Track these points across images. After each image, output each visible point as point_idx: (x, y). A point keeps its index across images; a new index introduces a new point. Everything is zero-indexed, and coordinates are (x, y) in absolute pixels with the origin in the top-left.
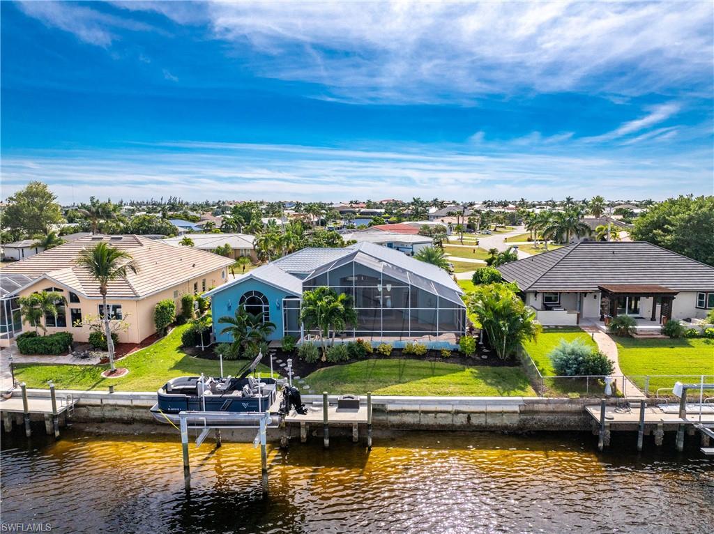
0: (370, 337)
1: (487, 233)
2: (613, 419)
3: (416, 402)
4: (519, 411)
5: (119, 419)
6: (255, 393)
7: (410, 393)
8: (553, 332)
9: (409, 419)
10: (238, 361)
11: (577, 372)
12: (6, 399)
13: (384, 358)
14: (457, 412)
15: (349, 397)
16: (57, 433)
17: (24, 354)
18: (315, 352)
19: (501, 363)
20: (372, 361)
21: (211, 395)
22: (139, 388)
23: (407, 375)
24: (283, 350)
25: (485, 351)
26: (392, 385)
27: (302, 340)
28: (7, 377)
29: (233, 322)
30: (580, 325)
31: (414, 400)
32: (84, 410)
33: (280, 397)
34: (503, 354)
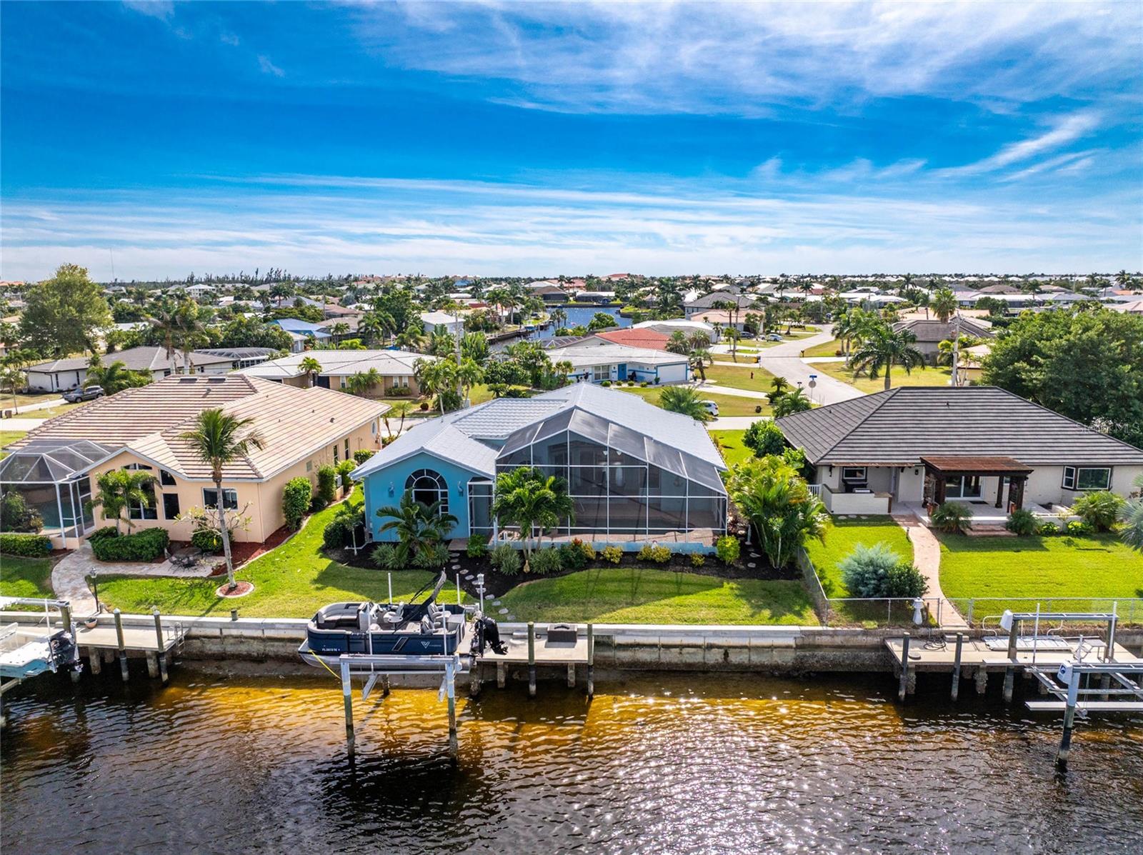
0: (592, 535)
1: (775, 340)
2: (919, 658)
3: (654, 633)
4: (794, 646)
5: (246, 656)
6: (437, 627)
7: (647, 620)
8: (853, 525)
9: (645, 656)
10: (406, 572)
11: (877, 590)
12: (90, 628)
13: (612, 567)
14: (710, 647)
15: (563, 627)
16: (165, 677)
17: (103, 560)
18: (514, 559)
19: (775, 574)
20: (594, 572)
21: (380, 631)
22: (272, 612)
23: (642, 594)
24: (470, 556)
25: (753, 555)
26: (622, 608)
27: (495, 539)
28: (85, 596)
29: (398, 516)
30: (892, 514)
31: (652, 631)
32: (197, 643)
33: (470, 631)
34: (778, 562)
